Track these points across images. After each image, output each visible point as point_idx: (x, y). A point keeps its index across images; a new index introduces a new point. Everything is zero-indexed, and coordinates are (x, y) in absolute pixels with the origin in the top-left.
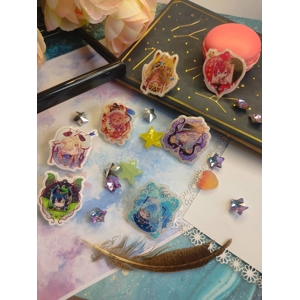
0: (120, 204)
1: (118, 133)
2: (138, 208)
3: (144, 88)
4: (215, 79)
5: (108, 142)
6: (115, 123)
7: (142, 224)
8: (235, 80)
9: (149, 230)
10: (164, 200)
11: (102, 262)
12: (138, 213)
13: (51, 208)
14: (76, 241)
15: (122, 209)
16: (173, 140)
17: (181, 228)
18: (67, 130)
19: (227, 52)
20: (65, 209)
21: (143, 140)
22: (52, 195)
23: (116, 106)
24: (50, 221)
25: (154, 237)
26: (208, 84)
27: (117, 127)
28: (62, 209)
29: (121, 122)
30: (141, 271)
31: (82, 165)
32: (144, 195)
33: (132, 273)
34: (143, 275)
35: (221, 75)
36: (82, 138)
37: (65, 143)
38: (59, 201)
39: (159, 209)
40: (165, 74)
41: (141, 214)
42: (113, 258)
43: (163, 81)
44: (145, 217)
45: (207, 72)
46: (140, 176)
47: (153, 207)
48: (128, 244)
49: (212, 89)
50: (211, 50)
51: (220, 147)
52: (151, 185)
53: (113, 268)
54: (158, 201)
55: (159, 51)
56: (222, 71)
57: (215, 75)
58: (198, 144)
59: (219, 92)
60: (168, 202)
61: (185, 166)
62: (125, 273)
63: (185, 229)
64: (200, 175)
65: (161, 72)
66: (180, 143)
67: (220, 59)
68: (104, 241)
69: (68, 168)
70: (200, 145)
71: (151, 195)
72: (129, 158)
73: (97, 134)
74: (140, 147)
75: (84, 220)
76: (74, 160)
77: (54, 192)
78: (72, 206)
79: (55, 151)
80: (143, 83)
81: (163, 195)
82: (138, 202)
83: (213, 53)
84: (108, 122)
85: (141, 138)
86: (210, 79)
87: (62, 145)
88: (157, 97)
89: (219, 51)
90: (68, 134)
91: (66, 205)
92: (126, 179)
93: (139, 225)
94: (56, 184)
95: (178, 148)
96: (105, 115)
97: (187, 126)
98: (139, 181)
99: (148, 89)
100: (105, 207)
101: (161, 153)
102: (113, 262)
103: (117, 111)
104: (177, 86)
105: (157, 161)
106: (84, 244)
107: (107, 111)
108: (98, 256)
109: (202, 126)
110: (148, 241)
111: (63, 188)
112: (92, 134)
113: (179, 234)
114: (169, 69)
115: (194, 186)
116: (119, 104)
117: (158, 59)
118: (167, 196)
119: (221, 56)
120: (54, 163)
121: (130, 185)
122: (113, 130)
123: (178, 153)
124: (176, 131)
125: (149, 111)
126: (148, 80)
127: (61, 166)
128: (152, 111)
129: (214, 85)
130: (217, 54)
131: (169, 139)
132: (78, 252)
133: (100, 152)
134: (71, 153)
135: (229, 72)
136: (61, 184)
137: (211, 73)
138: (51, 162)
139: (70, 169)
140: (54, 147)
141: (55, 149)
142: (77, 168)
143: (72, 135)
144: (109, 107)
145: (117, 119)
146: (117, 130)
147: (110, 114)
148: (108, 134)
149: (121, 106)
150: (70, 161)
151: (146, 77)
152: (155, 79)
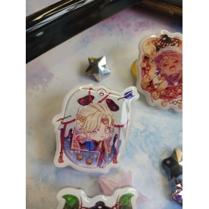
1: (174, 88)
5: (156, 108)
18: (84, 94)
23: (166, 40)
36: (113, 106)
37: (83, 119)
69: (94, 168)
73: (136, 96)
76: (103, 151)
79: (67, 139)
87: (78, 124)
90: (87, 100)
96: (146, 58)
103: (169, 48)
112: (128, 95)
120: (67, 162)
122: (165, 84)
127: (81, 166)
134: (98, 137)
138: (61, 160)
139: (98, 170)
140: (63, 131)
141: (67, 134)
142: (111, 165)
143: (95, 101)
144: (154, 41)
145: (171, 63)
146: (172, 84)
147: (156, 54)
148: (155, 93)
149: (175, 39)
150: (97, 154)
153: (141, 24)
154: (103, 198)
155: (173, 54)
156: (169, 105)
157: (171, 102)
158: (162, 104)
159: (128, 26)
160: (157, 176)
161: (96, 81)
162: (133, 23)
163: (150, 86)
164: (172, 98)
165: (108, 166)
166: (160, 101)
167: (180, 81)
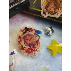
1: (31, 49)
21: (49, 50)
23: (27, 30)
27: (30, 45)
29: (32, 40)
72: (42, 66)
74: (48, 55)
80: (43, 8)
84: (23, 42)
85: (48, 48)
88: (54, 18)
99: (47, 14)
103: (28, 33)
107: (21, 34)
116: (28, 27)
122: (28, 47)
125: (49, 29)
126: (46, 7)
128: (51, 28)
145: (29, 39)
146: (31, 47)
147: (23, 36)
148: (24, 51)
151: (44, 6)
152: (52, 6)
153: (24, 20)
155: (30, 35)
156: (30, 55)
157: (31, 54)
158: (27, 55)
159: (18, 21)
164: (31, 52)
166: (26, 54)
167: (33, 46)
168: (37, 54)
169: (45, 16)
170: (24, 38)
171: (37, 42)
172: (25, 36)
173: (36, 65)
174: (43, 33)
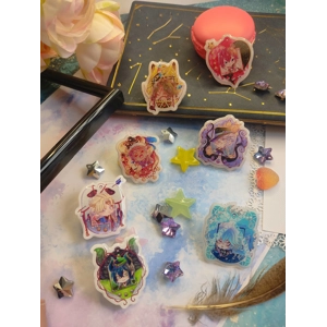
0: (188, 246)
1: (147, 168)
2: (213, 242)
3: (152, 108)
4: (224, 71)
5: (140, 184)
6: (139, 159)
7: (226, 256)
8: (245, 63)
9: (236, 260)
10: (238, 219)
11: (204, 320)
12: (216, 246)
13: (115, 288)
14: (162, 312)
15: (193, 251)
16: (209, 152)
17: (266, 241)
18: (90, 190)
19: (227, 38)
20: (132, 282)
21: (175, 165)
22: (110, 273)
23: (131, 140)
24: (121, 303)
25: (245, 264)
26: (219, 79)
27: (142, 163)
28: (129, 283)
29: (145, 155)
30: (250, 308)
31: (123, 222)
32: (214, 224)
33: (242, 316)
34: (254, 311)
35: (230, 64)
36: (111, 192)
37: (94, 206)
38: (121, 276)
39: (238, 232)
40: (170, 84)
41: (220, 246)
42: (214, 309)
43: (170, 94)
44: (225, 248)
45: (213, 67)
46: (193, 206)
47: (229, 232)
48: (221, 286)
49: (225, 81)
50: (208, 42)
51: (258, 138)
52: (216, 210)
53: (219, 320)
54: (232, 223)
55: (153, 62)
56: (228, 59)
57: (223, 66)
58: (238, 145)
59: (233, 82)
60: (244, 220)
61: (233, 173)
62: (235, 319)
63: (271, 240)
64: (255, 176)
65: (164, 84)
66: (219, 151)
67: (222, 48)
68: (194, 296)
69: (110, 233)
70: (241, 144)
71: (221, 221)
72: (171, 191)
73: (124, 180)
74: (177, 174)
75: (158, 283)
76: (112, 221)
77: (112, 268)
78: (138, 274)
79: (87, 220)
80: (148, 100)
81: (235, 214)
82: (210, 235)
83: (212, 44)
84: (130, 161)
85: (172, 164)
86: (219, 72)
87: (92, 209)
88: (171, 112)
89: (217, 40)
90: (93, 194)
91: (131, 277)
92: (181, 216)
93: (222, 259)
94: (108, 258)
95: (220, 158)
96: (123, 155)
97: (218, 130)
98: (195, 211)
99: (156, 108)
100: (174, 258)
101: (203, 170)
102: (215, 314)
103: (135, 145)
104: (187, 93)
105: (202, 182)
106: (173, 311)
107: (123, 149)
108: (195, 315)
109: (234, 124)
110: (241, 271)
111: (119, 258)
112: (118, 182)
113: (267, 248)
114: (172, 77)
115: (256, 191)
117: (155, 72)
118: (239, 213)
119: (222, 44)
120: (92, 234)
121: (188, 220)
122: (140, 168)
123: (221, 163)
124: (209, 141)
125: (167, 132)
126: (153, 98)
127: (101, 235)
128: (170, 130)
129: (225, 76)
130: (216, 43)
131: (205, 152)
132: (171, 323)
133: (136, 199)
134: (106, 214)
135: (236, 57)
136: (114, 255)
137: (217, 65)
138: (88, 234)
139: (113, 233)
140: (83, 216)
141: (86, 217)
142: (120, 228)
143: (98, 193)
144: (125, 144)
145: (139, 153)
146: (144, 166)
147: (129, 151)
148: (136, 175)
149: (138, 137)
150: (109, 224)
151: (149, 96)
152: (161, 94)
153: (117, 128)
154: (118, 245)
155: (139, 148)
156: (147, 179)
158: (142, 180)
159: (108, 132)
160: (151, 225)
161: (96, 179)
162: (111, 129)
163: (132, 171)
164: (147, 174)
165: (118, 230)
167: (149, 163)
168: (157, 174)
169: (155, 113)
170: (131, 154)
171: (153, 155)
172: (132, 151)
173: (161, 192)
174: (158, 139)
